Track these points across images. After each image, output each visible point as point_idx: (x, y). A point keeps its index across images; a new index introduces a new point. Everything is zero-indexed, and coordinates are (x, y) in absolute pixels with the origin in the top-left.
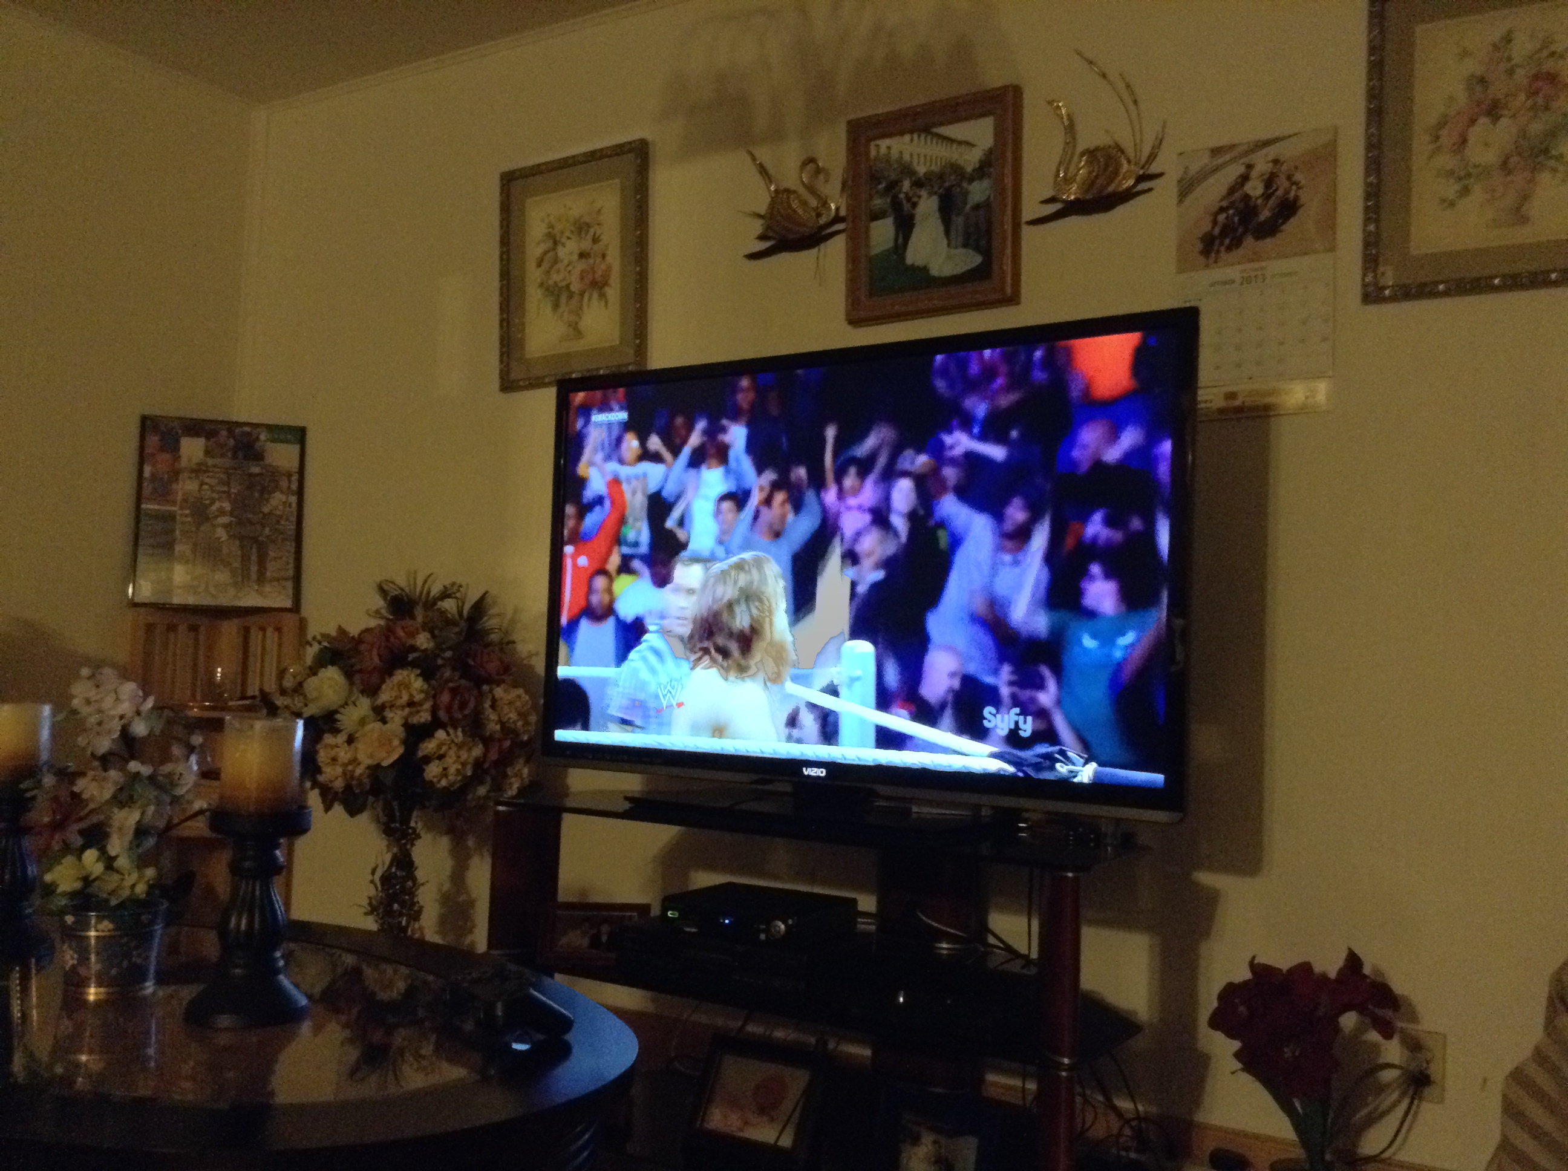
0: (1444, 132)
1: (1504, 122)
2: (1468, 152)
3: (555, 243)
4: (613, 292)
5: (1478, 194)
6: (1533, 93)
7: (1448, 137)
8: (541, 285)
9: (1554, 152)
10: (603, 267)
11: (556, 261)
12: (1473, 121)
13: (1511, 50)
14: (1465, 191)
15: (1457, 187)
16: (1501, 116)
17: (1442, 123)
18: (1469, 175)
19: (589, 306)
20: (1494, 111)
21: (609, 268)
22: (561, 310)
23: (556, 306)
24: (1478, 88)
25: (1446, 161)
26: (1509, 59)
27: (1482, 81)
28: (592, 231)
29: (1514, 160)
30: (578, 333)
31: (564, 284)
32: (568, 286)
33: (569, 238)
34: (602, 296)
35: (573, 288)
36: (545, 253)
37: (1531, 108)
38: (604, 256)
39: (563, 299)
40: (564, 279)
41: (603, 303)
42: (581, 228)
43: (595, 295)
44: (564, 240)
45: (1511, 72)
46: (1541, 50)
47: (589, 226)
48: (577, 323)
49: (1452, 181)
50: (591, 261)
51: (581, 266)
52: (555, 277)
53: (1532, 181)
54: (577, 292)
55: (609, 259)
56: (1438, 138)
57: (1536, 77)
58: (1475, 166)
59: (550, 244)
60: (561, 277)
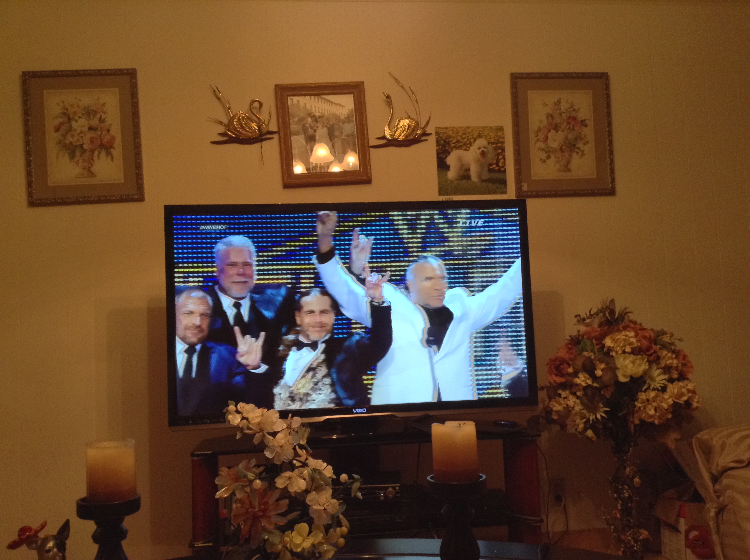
0: (540, 134)
1: (560, 132)
2: (548, 142)
3: (70, 119)
4: (117, 151)
5: (553, 158)
6: (569, 123)
7: (541, 136)
8: (60, 142)
9: (577, 146)
10: (108, 137)
11: (70, 129)
12: (550, 131)
13: (560, 105)
14: (549, 157)
15: (546, 155)
16: (559, 130)
17: (539, 130)
18: (550, 151)
19: (98, 158)
20: (556, 128)
21: (113, 138)
22: (76, 159)
23: (72, 156)
24: (550, 118)
25: (542, 145)
26: (560, 109)
27: (551, 115)
28: (98, 116)
29: (564, 147)
30: (92, 175)
31: (78, 143)
32: (81, 146)
33: (80, 117)
34: (109, 153)
35: (85, 147)
36: (62, 124)
37: (569, 128)
38: (108, 131)
39: (78, 153)
40: (78, 141)
41: (109, 158)
42: (89, 112)
43: (103, 154)
44: (76, 118)
45: (561, 114)
46: (569, 108)
47: (95, 112)
48: (89, 168)
49: (544, 152)
50: (99, 133)
51: (90, 135)
52: (69, 139)
53: (570, 156)
54: (88, 149)
55: (112, 132)
56: (538, 136)
57: (570, 118)
58: (552, 148)
59: (65, 119)
60: (75, 139)
